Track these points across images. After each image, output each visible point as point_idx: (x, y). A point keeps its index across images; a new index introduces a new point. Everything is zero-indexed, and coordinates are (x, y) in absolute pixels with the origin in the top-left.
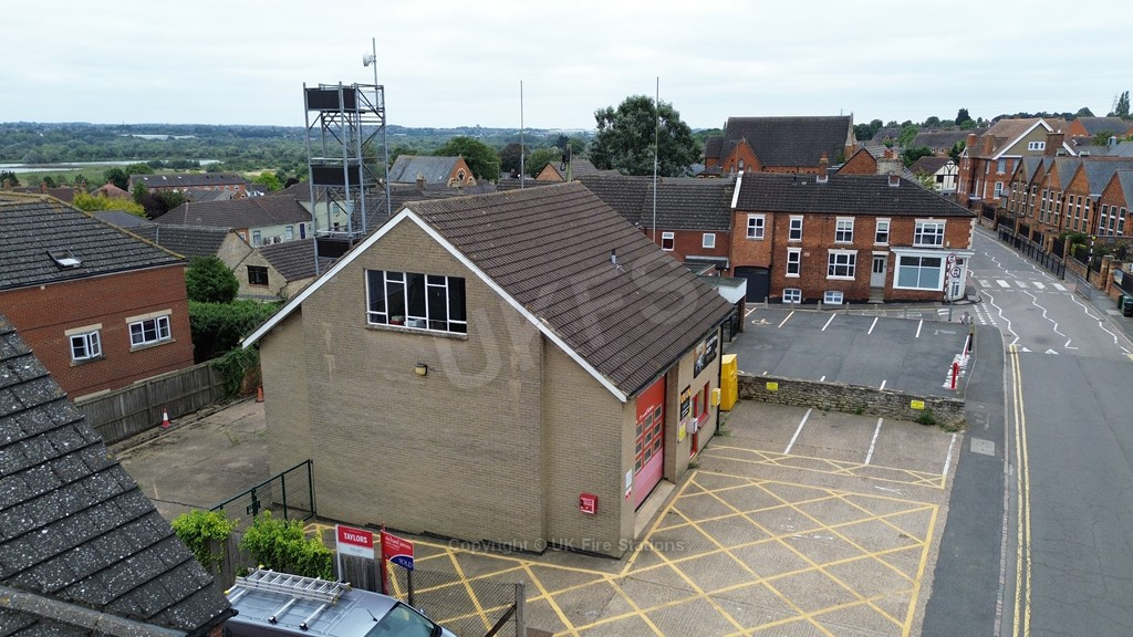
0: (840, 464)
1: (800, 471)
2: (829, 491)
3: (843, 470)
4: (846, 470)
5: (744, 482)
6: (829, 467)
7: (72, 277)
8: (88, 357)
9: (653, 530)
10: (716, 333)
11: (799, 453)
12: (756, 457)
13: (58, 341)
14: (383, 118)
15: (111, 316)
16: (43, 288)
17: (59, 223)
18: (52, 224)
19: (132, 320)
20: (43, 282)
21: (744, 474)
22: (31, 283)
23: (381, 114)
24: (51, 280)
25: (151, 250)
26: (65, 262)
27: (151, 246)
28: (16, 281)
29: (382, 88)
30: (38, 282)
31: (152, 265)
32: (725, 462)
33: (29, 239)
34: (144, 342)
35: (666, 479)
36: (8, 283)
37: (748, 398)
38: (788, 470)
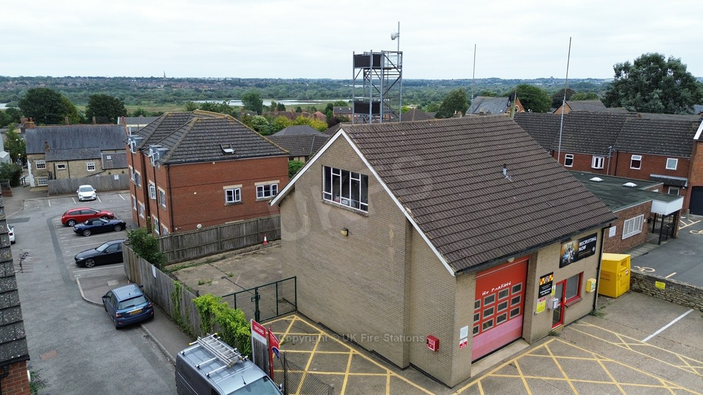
0: (689, 361)
1: (646, 358)
2: (662, 381)
3: (689, 366)
4: (692, 368)
5: (590, 355)
6: (677, 361)
7: (229, 159)
8: (233, 201)
9: (490, 374)
10: (595, 235)
11: (656, 344)
12: (615, 339)
13: (219, 192)
14: (401, 72)
15: (248, 181)
16: (214, 163)
17: (230, 130)
18: (226, 130)
19: (258, 184)
20: (214, 160)
21: (594, 350)
22: (208, 160)
23: (399, 70)
24: (218, 160)
25: (272, 147)
26: (227, 151)
27: (273, 145)
28: (201, 159)
29: (401, 53)
30: (211, 160)
31: (270, 155)
32: (584, 337)
33: (213, 137)
34: (264, 197)
35: (524, 339)
36: (197, 159)
37: (639, 291)
38: (636, 355)
